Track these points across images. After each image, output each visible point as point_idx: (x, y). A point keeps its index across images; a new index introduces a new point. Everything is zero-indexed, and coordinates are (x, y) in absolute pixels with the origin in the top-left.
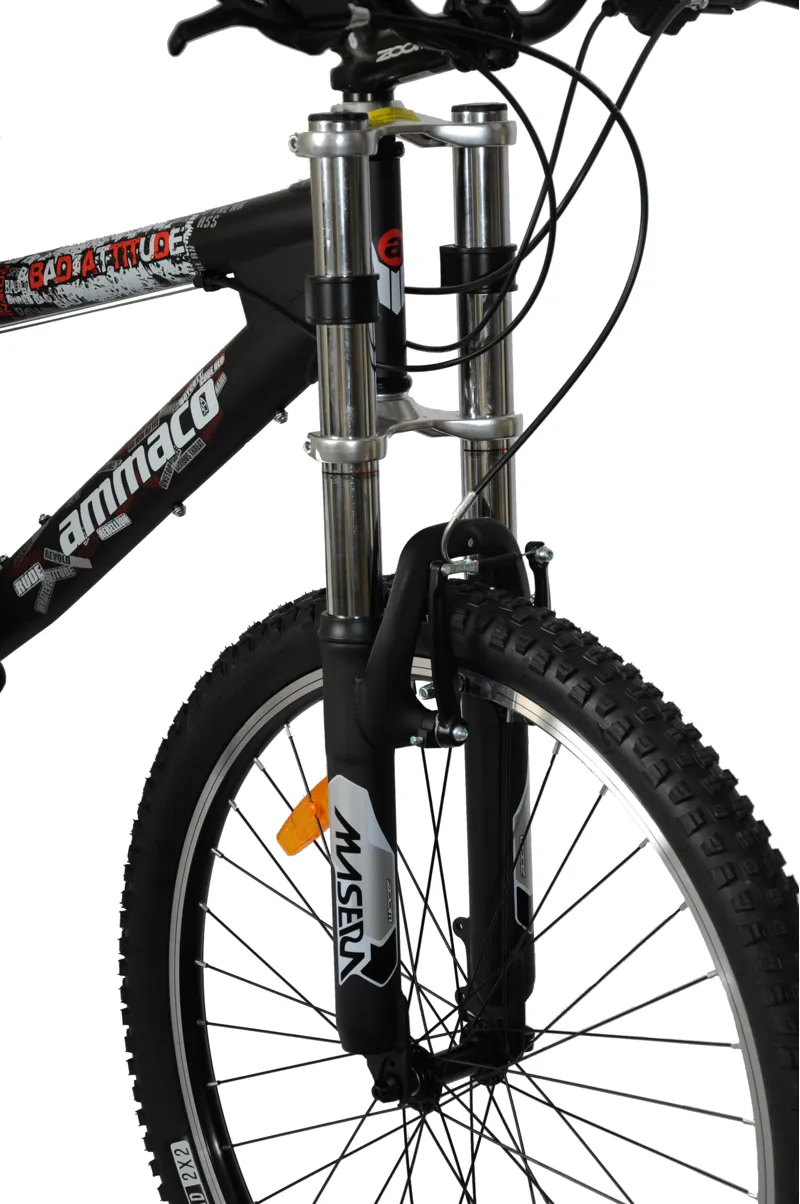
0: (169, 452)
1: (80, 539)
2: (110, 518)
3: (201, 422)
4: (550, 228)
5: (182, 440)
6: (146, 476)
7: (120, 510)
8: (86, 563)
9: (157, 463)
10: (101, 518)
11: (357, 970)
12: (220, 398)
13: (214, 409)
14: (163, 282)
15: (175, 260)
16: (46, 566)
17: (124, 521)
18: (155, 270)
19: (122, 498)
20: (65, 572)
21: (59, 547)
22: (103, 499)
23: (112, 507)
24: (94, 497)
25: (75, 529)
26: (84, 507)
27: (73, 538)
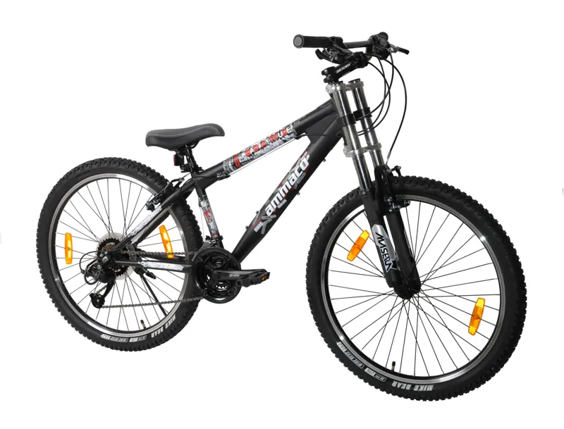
0: (296, 179)
1: (273, 210)
2: (280, 202)
3: (304, 169)
4: (389, 92)
5: (299, 175)
6: (290, 187)
7: (284, 199)
8: (275, 216)
9: (292, 183)
10: (278, 202)
11: (391, 267)
12: (309, 161)
13: (307, 164)
14: (285, 141)
15: (289, 134)
16: (263, 221)
17: (285, 201)
18: (283, 139)
19: (284, 195)
20: (269, 220)
21: (266, 215)
22: (277, 198)
23: (281, 199)
24: (275, 199)
25: (271, 208)
26: (272, 202)
27: (270, 211)
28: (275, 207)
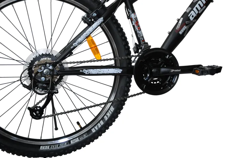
1: (195, 16)
2: (201, 8)
7: (204, 5)
10: (199, 8)
16: (187, 25)
17: (204, 7)
19: (204, 2)
20: (191, 24)
21: (190, 20)
22: (199, 5)
23: (202, 5)
24: (197, 6)
25: (193, 14)
26: (195, 9)
27: (193, 16)
28: (197, 12)
